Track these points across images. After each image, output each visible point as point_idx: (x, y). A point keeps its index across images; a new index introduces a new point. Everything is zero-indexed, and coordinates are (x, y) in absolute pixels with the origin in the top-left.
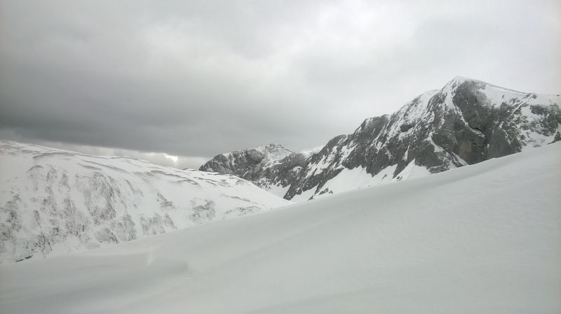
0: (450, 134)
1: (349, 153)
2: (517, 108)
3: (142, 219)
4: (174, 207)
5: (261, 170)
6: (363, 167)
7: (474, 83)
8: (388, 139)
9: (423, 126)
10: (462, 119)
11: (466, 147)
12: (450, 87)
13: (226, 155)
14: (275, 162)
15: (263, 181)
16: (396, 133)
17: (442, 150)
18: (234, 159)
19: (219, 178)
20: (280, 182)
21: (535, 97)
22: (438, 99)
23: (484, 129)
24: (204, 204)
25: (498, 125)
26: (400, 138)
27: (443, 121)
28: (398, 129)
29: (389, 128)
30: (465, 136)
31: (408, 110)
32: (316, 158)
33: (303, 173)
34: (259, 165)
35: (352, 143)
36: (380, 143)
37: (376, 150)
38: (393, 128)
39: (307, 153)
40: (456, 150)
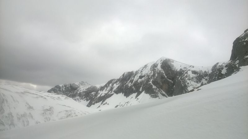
0: (159, 81)
1: (117, 87)
2: (186, 71)
3: (18, 114)
4: (34, 109)
5: (77, 93)
6: (123, 93)
7: (169, 60)
8: (134, 81)
9: (148, 77)
10: (164, 74)
11: (166, 86)
12: (160, 61)
13: (61, 86)
14: (83, 89)
15: (77, 98)
16: (137, 79)
17: (156, 87)
18: (64, 88)
19: (56, 96)
20: (85, 99)
21: (193, 67)
22: (155, 66)
23: (173, 79)
24: (48, 108)
25: (178, 78)
26: (139, 81)
27: (156, 75)
28: (138, 77)
29: (134, 77)
30: (165, 82)
31: (142, 69)
32: (102, 89)
33: (96, 95)
34: (76, 91)
35: (118, 83)
36: (130, 83)
37: (129, 86)
38: (136, 77)
39: (98, 86)
40: (161, 87)
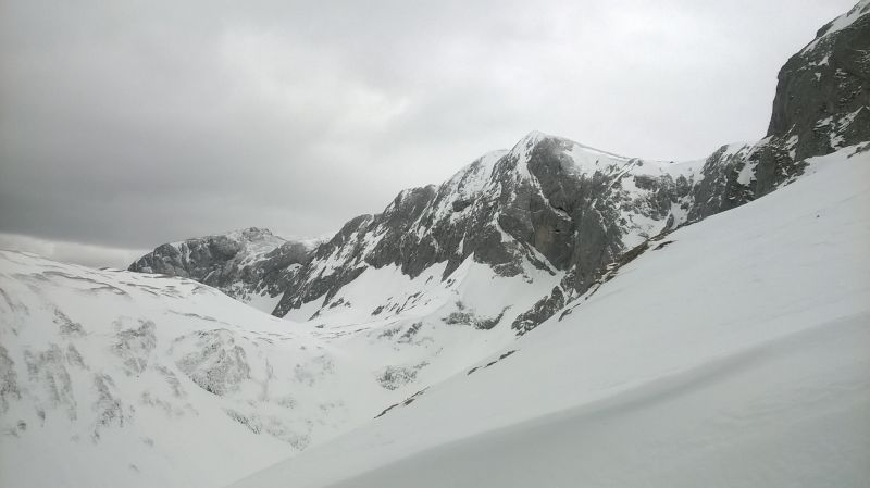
0: (524, 216)
1: (376, 243)
2: (616, 180)
3: (27, 353)
4: (84, 334)
5: (235, 269)
6: (397, 265)
7: (557, 141)
8: (435, 221)
9: (486, 204)
10: (541, 193)
11: (546, 235)
12: (523, 146)
13: (176, 245)
14: (258, 256)
15: (238, 288)
16: (447, 212)
17: (512, 239)
18: (189, 252)
19: (162, 283)
20: (266, 288)
21: (640, 164)
22: (507, 164)
23: (570, 209)
24: (136, 326)
25: (590, 204)
26: (452, 222)
27: (514, 196)
28: (450, 206)
29: (436, 205)
30: (544, 219)
31: (464, 179)
32: (324, 251)
33: (303, 275)
34: (231, 262)
35: (380, 228)
36: (423, 228)
37: (417, 238)
38: (442, 204)
39: (310, 244)
40: (529, 239)
